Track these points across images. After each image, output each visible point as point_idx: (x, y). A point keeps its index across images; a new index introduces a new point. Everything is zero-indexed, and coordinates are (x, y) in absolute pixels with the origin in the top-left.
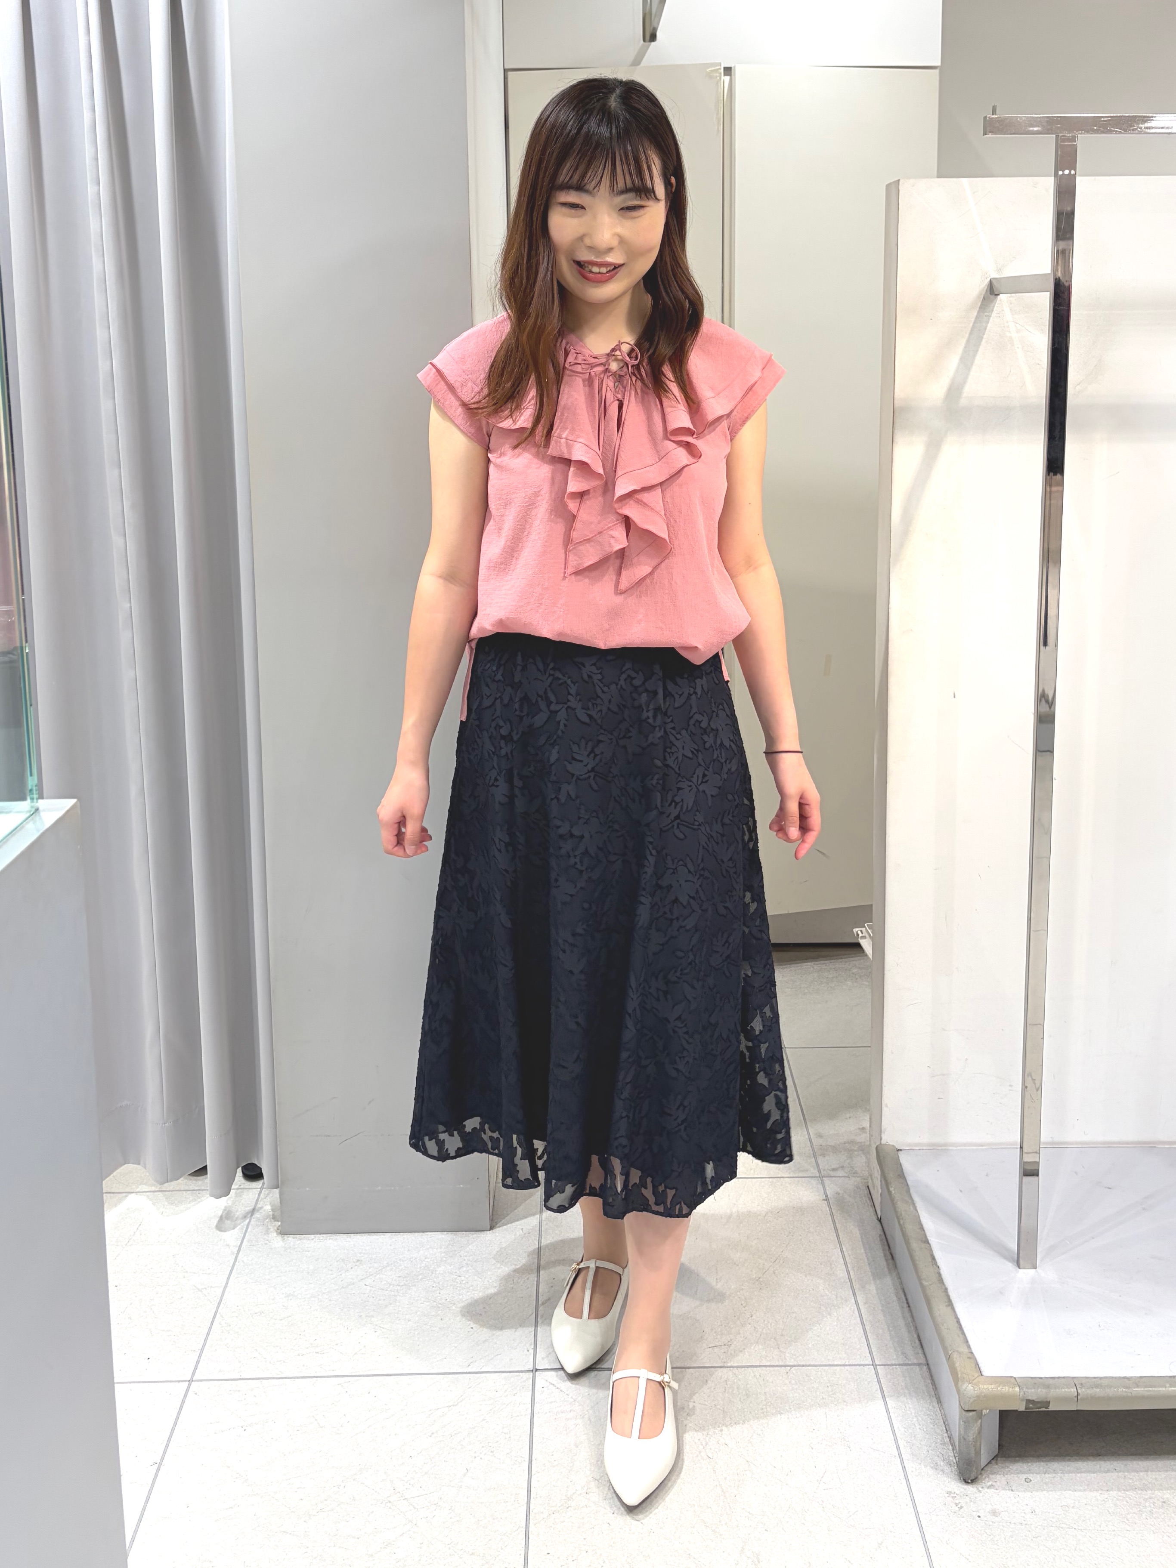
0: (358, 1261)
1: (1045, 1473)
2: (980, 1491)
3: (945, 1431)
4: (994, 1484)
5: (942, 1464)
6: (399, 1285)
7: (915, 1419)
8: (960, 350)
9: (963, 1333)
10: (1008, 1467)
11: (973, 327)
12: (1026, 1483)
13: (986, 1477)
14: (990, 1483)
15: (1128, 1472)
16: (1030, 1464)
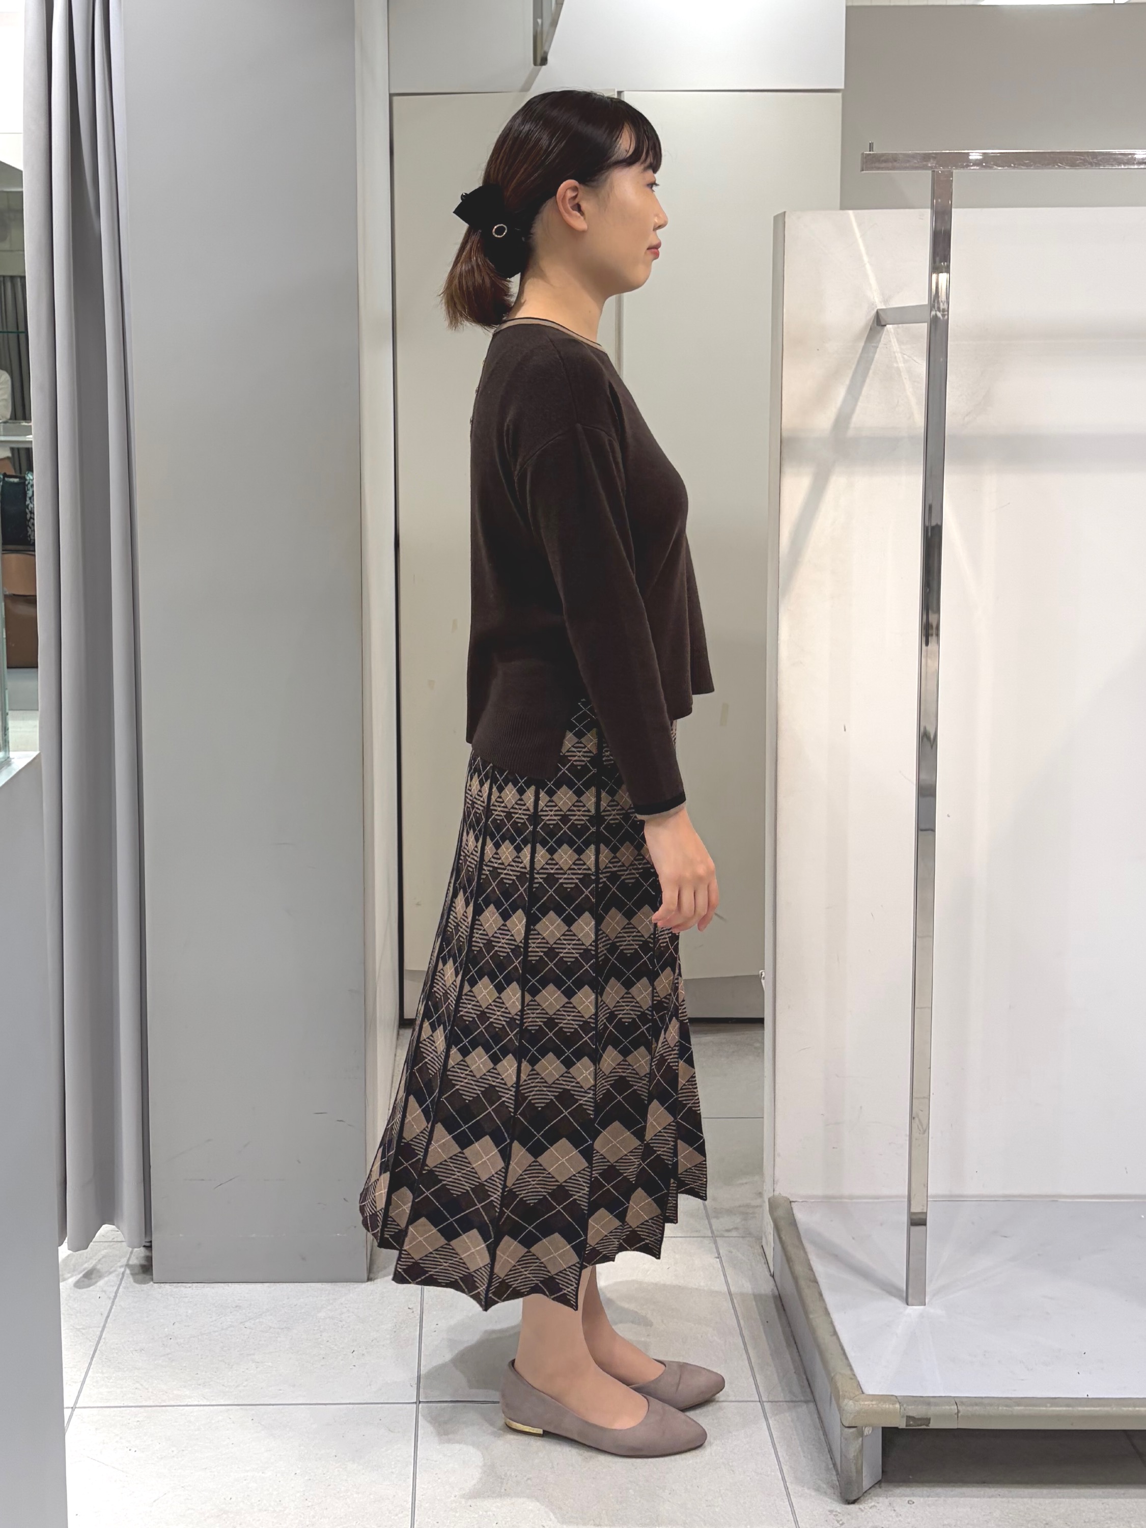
0: (236, 1307)
1: (928, 1497)
2: (862, 1511)
3: (830, 1459)
4: (876, 1504)
5: (825, 1486)
6: (279, 1328)
7: (800, 1449)
8: (847, 382)
9: (847, 1358)
10: (891, 1491)
11: (861, 357)
12: (909, 1505)
13: (868, 1499)
14: (873, 1504)
15: (1012, 1497)
16: (913, 1489)
